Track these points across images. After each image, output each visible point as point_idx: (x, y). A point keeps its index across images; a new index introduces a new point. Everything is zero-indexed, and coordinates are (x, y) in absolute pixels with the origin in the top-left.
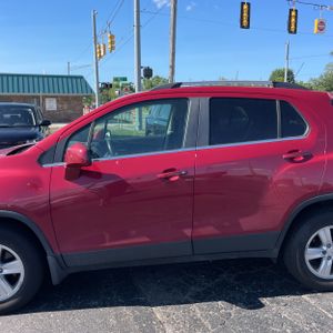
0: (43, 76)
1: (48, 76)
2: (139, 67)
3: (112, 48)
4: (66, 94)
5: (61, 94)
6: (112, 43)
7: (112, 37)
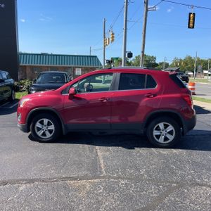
0: (75, 56)
1: (78, 56)
2: (125, 52)
3: (113, 40)
4: (87, 66)
5: (84, 66)
6: (113, 37)
7: (113, 34)
